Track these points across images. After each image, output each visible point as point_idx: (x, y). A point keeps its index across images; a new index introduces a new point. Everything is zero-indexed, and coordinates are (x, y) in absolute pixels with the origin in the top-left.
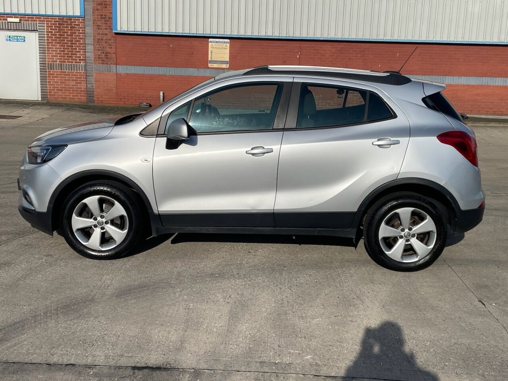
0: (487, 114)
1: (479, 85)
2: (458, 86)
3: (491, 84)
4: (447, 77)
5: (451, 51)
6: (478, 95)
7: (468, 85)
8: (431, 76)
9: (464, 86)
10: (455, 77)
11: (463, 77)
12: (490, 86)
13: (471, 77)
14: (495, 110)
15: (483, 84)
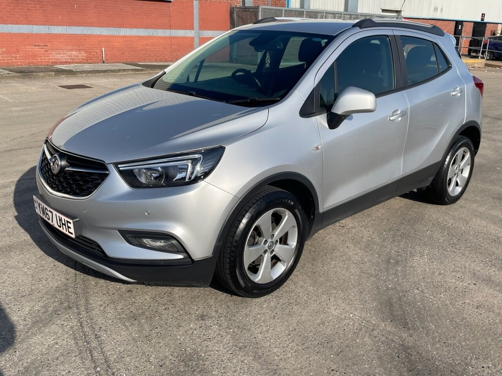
0: (156, 61)
1: (147, 36)
2: (131, 37)
3: (156, 35)
4: (121, 29)
5: (121, 4)
6: (147, 45)
7: (138, 36)
8: (109, 28)
9: (136, 37)
10: (127, 29)
11: (134, 29)
12: (155, 37)
13: (140, 29)
14: (161, 57)
15: (150, 35)
